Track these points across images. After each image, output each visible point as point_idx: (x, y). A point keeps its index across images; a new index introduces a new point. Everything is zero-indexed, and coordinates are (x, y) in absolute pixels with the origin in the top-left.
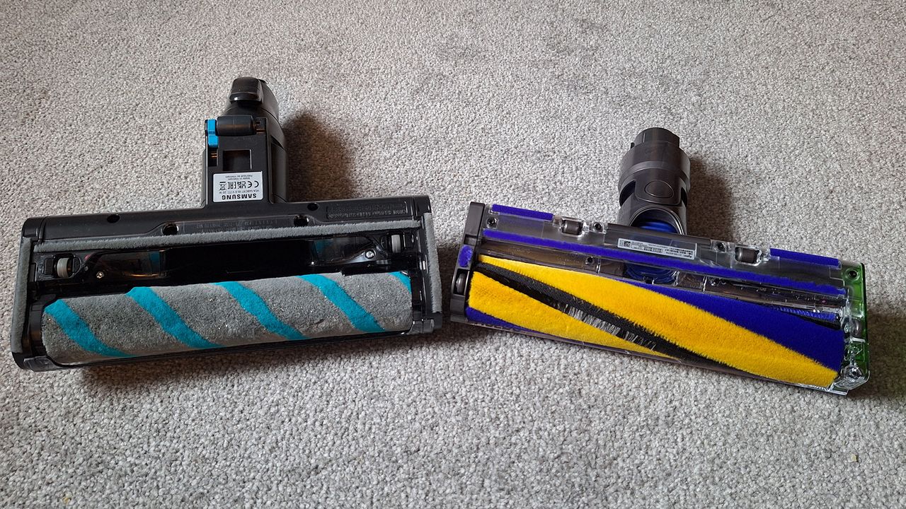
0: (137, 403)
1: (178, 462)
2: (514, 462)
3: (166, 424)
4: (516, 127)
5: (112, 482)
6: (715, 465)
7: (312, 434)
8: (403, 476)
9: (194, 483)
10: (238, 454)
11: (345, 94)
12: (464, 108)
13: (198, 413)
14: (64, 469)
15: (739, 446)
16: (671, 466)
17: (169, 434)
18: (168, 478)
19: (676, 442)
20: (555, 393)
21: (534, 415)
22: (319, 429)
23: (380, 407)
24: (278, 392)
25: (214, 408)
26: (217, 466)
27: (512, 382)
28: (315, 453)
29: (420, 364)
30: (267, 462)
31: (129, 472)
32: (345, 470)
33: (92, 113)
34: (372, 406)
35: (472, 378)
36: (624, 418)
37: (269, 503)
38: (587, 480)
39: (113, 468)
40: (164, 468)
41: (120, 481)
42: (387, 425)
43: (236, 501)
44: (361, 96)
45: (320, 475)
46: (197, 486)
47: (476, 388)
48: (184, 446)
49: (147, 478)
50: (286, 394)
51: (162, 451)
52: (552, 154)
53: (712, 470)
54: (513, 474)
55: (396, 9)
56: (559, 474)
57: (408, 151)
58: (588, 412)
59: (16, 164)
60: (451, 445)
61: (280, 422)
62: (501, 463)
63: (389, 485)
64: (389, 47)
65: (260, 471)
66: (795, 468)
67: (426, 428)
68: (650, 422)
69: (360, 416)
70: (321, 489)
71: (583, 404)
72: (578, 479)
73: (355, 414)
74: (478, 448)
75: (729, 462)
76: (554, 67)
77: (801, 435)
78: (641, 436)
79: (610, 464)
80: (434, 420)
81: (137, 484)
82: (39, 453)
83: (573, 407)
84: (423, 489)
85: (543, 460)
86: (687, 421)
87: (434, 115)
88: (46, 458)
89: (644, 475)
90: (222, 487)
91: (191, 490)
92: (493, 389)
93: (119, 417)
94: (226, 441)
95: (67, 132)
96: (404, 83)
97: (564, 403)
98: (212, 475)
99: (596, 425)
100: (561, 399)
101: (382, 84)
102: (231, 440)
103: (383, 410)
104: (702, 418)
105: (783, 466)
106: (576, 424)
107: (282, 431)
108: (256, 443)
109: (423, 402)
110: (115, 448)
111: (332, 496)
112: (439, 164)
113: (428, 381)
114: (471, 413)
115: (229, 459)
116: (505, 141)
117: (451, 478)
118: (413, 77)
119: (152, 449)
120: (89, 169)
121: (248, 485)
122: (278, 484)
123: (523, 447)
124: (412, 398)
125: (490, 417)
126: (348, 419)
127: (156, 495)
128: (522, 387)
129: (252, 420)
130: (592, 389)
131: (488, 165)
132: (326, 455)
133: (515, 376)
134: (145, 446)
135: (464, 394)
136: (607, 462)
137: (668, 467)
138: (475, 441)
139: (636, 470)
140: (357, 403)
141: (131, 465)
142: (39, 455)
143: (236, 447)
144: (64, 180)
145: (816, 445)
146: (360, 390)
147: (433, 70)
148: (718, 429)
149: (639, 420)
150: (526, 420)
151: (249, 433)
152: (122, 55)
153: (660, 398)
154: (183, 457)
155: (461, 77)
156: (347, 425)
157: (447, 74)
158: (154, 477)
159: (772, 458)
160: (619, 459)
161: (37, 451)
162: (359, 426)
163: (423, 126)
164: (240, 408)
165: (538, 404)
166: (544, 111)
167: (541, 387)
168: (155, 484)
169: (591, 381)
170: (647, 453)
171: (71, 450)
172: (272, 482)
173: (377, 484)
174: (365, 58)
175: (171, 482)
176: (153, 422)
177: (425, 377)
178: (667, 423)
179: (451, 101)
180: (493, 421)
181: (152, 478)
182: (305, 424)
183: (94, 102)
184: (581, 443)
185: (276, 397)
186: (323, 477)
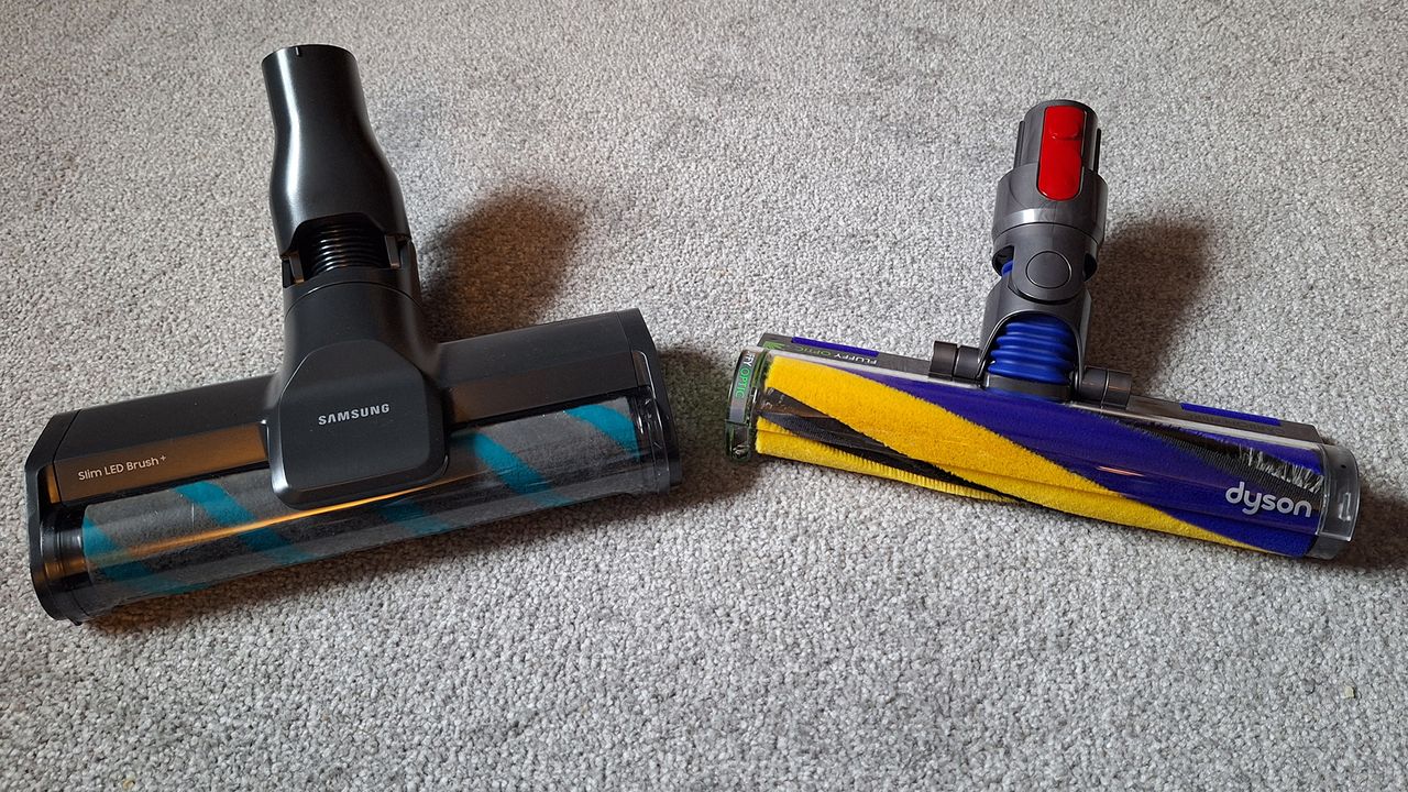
0: (232, 634)
1: (300, 723)
2: (823, 710)
3: (280, 665)
4: (817, 198)
5: (197, 755)
6: (1135, 708)
7: (509, 675)
8: (652, 735)
9: (326, 753)
10: (394, 708)
11: (546, 151)
12: (733, 170)
13: (330, 647)
14: (122, 737)
15: (1171, 677)
16: (1067, 711)
17: (285, 681)
18: (285, 746)
19: (1073, 673)
20: (885, 605)
21: (853, 639)
22: (519, 667)
23: (614, 632)
24: (453, 612)
25: (354, 640)
26: (361, 727)
27: (817, 590)
28: (514, 703)
29: (674, 565)
30: (439, 718)
31: (224, 740)
32: (561, 728)
33: (147, 190)
34: (600, 630)
35: (756, 585)
36: (993, 639)
37: (444, 780)
38: (937, 734)
39: (199, 734)
40: (278, 732)
41: (211, 753)
42: (625, 658)
43: (392, 779)
44: (571, 155)
45: (522, 736)
46: (330, 758)
47: (761, 600)
48: (310, 698)
49: (253, 748)
50: (465, 615)
51: (275, 706)
52: (872, 238)
53: (1130, 715)
54: (822, 728)
55: (623, 17)
56: (892, 727)
57: (647, 238)
58: (936, 631)
59: (29, 271)
60: (725, 686)
61: (458, 657)
62: (803, 712)
63: (629, 749)
64: (613, 78)
65: (430, 732)
66: (1259, 709)
67: (686, 661)
68: (1032, 645)
69: (582, 646)
70: (525, 757)
71: (928, 619)
72: (923, 734)
73: (574, 643)
74: (767, 691)
75: (1156, 703)
76: (874, 104)
77: (1267, 660)
78: (1019, 666)
79: (972, 709)
80: (697, 649)
81: (238, 757)
82: (82, 713)
83: (912, 625)
84: (683, 754)
85: (869, 705)
86: (1090, 641)
87: (688, 182)
88: (93, 721)
89: (1024, 724)
90: (370, 758)
91: (322, 765)
92: (788, 601)
93: (206, 656)
94: (374, 690)
95: (108, 220)
96: (638, 134)
97: (899, 619)
98: (353, 740)
99: (950, 652)
100: (894, 613)
101: (603, 135)
102: (383, 687)
103: (618, 636)
104: (1113, 637)
105: (1240, 707)
106: (918, 650)
107: (462, 673)
108: (419, 689)
109: (681, 622)
110: (200, 704)
111: (542, 767)
112: (697, 259)
113: (687, 591)
114: (754, 637)
115: (379, 716)
116: (799, 220)
117: (726, 737)
118: (651, 124)
119: (259, 704)
120: (144, 276)
121: (411, 755)
122: (457, 752)
123: (837, 687)
124: (662, 616)
125: (784, 642)
126: (564, 651)
127: (268, 773)
128: (833, 597)
129: (415, 656)
130: (942, 597)
131: (774, 258)
132: (531, 706)
133: (822, 580)
134: (248, 700)
135: (743, 609)
136: (967, 706)
137: (1063, 712)
138: (762, 679)
139: (1012, 718)
140: (577, 627)
141: (227, 729)
142: (83, 716)
143: (391, 698)
144: (105, 294)
145: (1291, 673)
146: (582, 607)
147: (684, 112)
148: (1138, 653)
149: (1015, 641)
150: (840, 646)
151: (410, 676)
152: (190, 98)
153: (1048, 608)
154: (308, 715)
155: (727, 122)
156: (562, 660)
157: (706, 118)
158: (264, 746)
159: (1223, 695)
160: (986, 702)
161: (78, 711)
162: (582, 661)
163: (670, 199)
164: (395, 638)
165: (859, 622)
166: (859, 172)
167: (863, 596)
168: (265, 756)
169: (941, 584)
170: (1029, 691)
171: (132, 709)
172: (447, 749)
173: (612, 749)
174: (576, 96)
175: (290, 752)
176: (259, 662)
177: (682, 585)
178: (1059, 646)
179: (714, 160)
180: (790, 648)
181: (260, 748)
182: (497, 660)
183: (148, 172)
184: (927, 680)
185: (451, 620)
186: (528, 740)
